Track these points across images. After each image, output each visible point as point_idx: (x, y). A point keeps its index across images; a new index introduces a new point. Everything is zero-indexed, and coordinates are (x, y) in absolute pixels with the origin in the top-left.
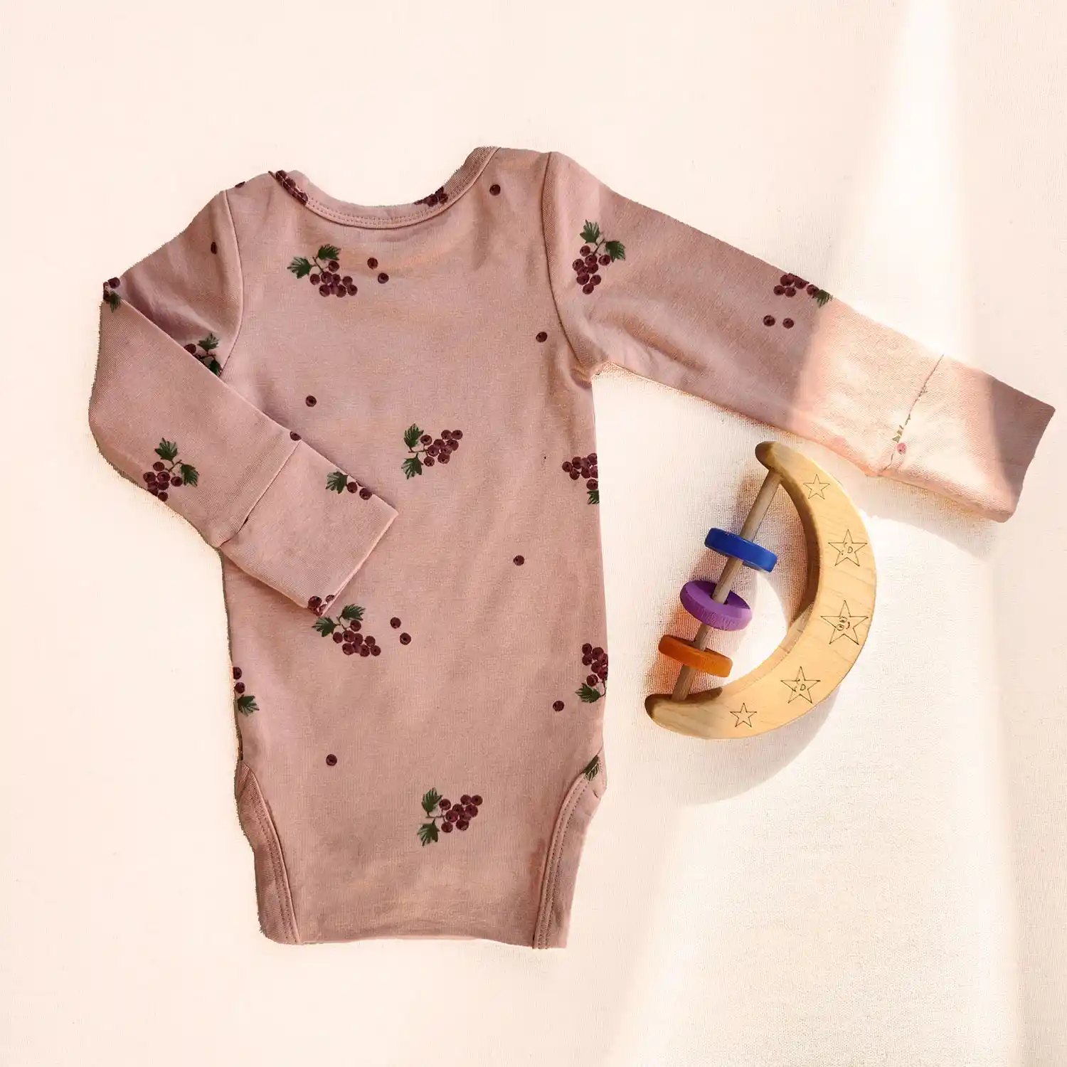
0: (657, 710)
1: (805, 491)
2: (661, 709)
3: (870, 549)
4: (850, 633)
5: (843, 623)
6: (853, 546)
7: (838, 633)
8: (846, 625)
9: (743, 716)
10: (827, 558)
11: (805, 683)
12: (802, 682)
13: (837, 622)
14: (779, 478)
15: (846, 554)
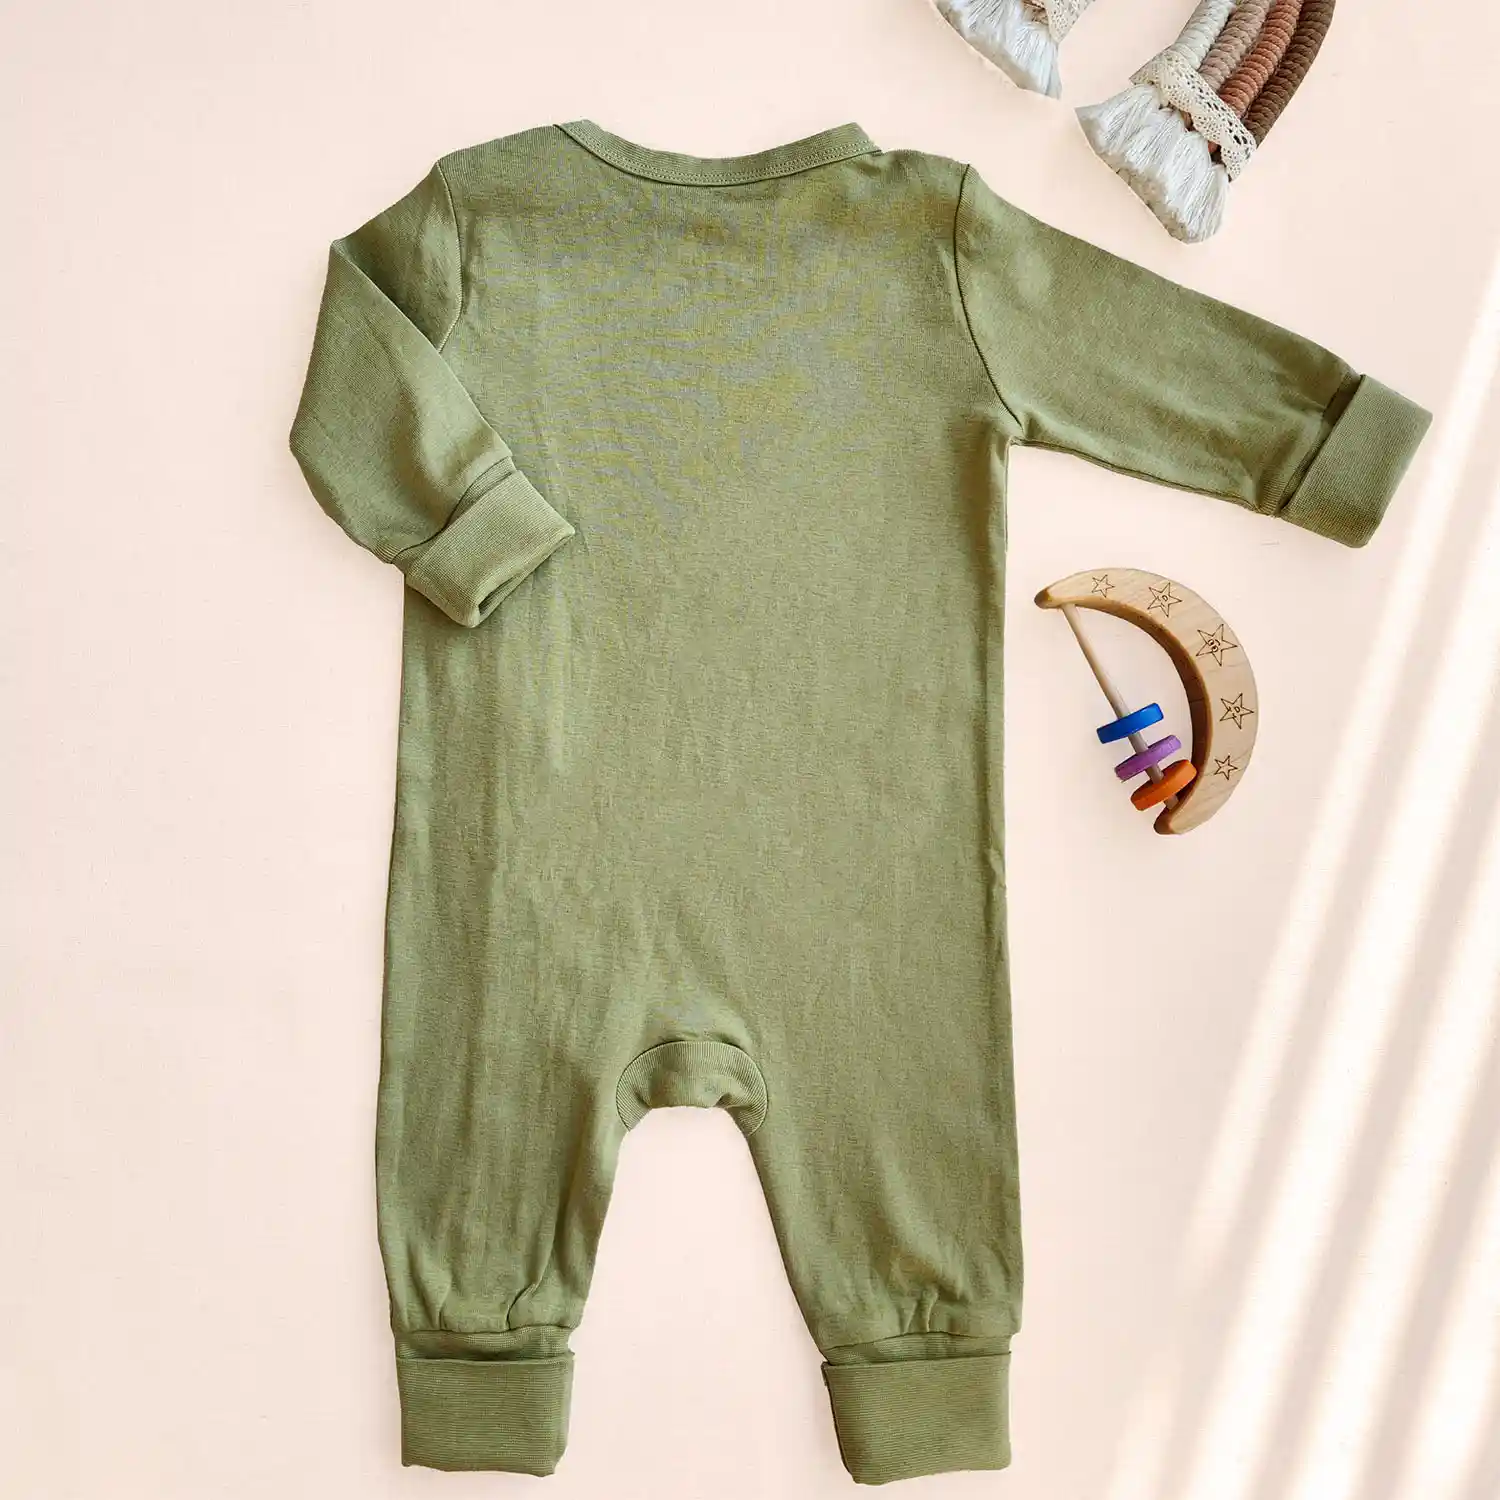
0: (1173, 824)
1: (1099, 595)
2: (1174, 822)
3: (1177, 584)
4: (1224, 645)
5: (1213, 646)
6: (1163, 594)
7: (1218, 654)
8: (1216, 644)
9: (1225, 769)
10: (1161, 620)
11: (1235, 705)
12: (1232, 707)
13: (1208, 649)
14: (1071, 609)
15: (1166, 604)
